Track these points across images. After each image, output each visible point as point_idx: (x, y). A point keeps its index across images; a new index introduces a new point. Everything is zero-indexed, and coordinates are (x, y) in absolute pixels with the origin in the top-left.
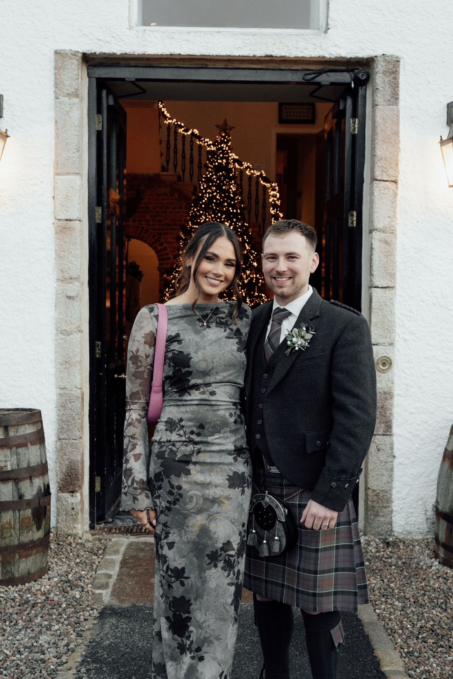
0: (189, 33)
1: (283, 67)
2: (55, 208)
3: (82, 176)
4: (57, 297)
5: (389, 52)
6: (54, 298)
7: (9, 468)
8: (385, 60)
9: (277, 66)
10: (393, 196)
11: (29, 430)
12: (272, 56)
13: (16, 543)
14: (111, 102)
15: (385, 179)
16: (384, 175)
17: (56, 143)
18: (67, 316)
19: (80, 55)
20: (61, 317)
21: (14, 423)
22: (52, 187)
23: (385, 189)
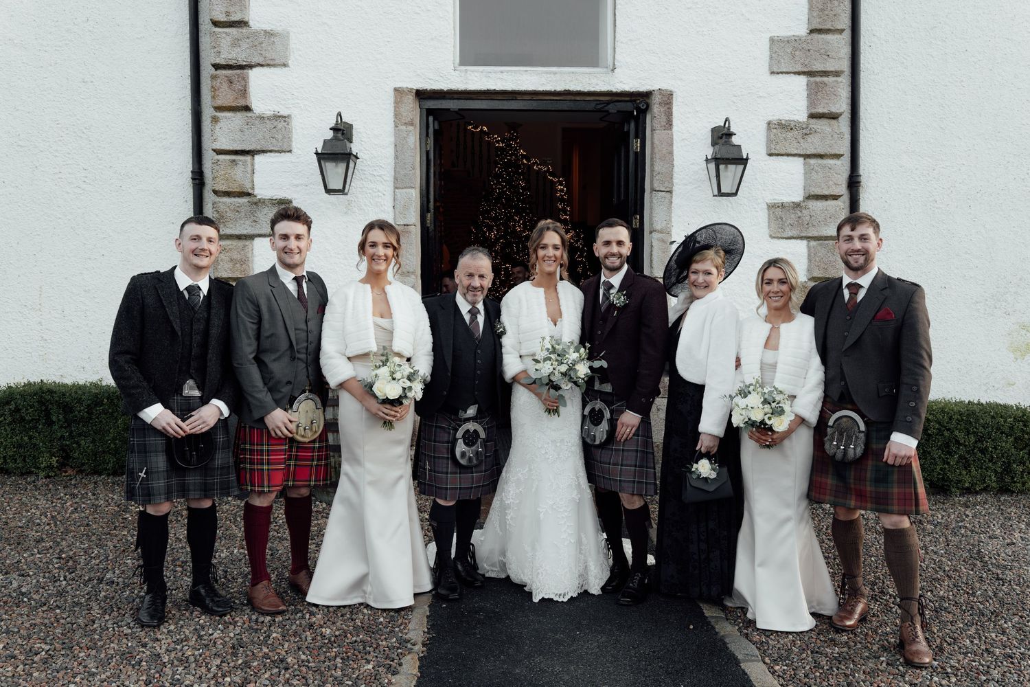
0: (502, 72)
1: (578, 98)
2: (395, 216)
3: (415, 189)
5: (665, 86)
8: (661, 94)
9: (573, 98)
10: (669, 203)
12: (569, 91)
14: (437, 127)
15: (662, 190)
16: (661, 186)
17: (395, 163)
19: (414, 91)
22: (392, 198)
23: (662, 198)
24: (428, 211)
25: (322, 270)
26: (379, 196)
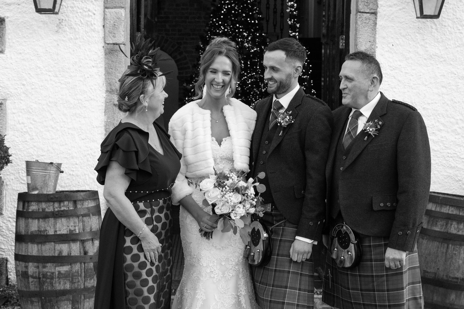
2: (105, 35)
3: (125, 9)
4: (106, 105)
6: (104, 105)
7: (77, 231)
10: (373, 25)
11: (91, 204)
13: (82, 287)
15: (367, 12)
16: (366, 8)
18: (114, 120)
20: (109, 121)
21: (81, 198)
22: (103, 18)
23: (366, 19)
24: (139, 30)
25: (33, 87)
26: (89, 16)
